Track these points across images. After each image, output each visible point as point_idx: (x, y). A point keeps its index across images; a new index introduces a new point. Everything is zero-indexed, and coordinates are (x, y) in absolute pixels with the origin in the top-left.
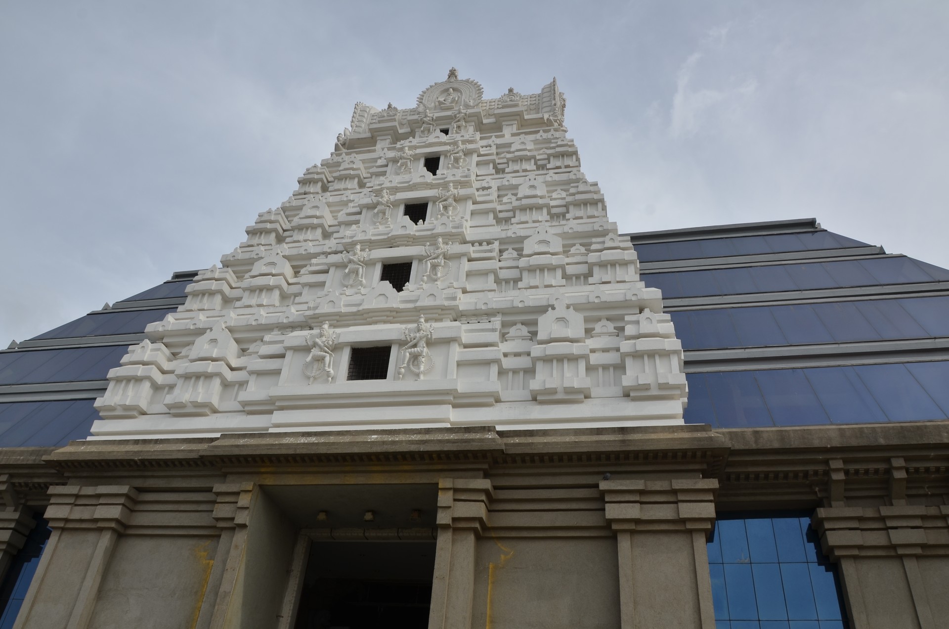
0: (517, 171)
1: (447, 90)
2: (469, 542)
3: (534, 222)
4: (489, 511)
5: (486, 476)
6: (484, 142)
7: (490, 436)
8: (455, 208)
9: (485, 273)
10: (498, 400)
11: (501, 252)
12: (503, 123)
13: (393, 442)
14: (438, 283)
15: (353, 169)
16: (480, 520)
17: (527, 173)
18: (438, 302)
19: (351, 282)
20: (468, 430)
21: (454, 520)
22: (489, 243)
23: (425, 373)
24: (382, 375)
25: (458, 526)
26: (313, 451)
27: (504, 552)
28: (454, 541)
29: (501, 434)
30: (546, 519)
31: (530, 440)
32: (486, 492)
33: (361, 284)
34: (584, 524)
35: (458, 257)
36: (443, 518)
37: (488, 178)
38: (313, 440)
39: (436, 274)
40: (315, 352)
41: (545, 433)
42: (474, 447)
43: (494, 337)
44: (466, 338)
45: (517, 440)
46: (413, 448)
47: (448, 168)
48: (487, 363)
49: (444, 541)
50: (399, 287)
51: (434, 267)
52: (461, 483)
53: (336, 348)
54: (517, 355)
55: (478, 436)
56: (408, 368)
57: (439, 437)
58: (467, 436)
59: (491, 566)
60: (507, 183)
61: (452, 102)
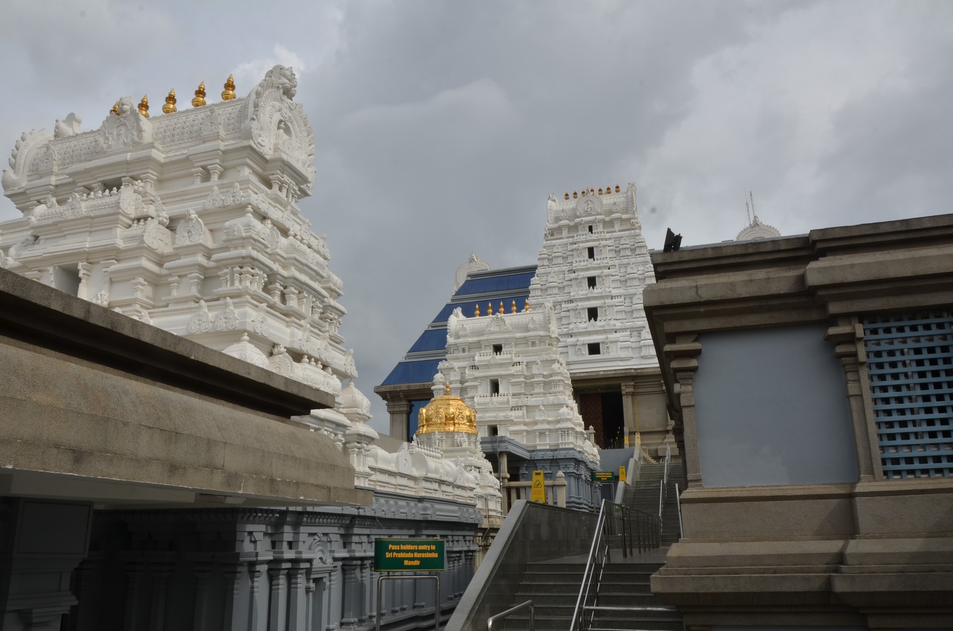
0: (624, 256)
1: (588, 201)
2: (630, 396)
3: (635, 286)
4: (634, 388)
5: (632, 380)
6: (608, 235)
7: (633, 371)
8: (606, 280)
9: (622, 311)
10: (632, 358)
11: (625, 299)
12: (615, 222)
13: (608, 374)
14: (608, 317)
15: (559, 252)
16: (633, 392)
17: (628, 257)
18: (611, 328)
19: (579, 317)
20: (626, 369)
21: (626, 393)
22: (621, 296)
23: (611, 352)
24: (599, 353)
25: (627, 394)
26: (586, 378)
27: (639, 398)
28: (627, 397)
29: (635, 369)
30: (648, 390)
31: (643, 371)
32: (634, 385)
33: (582, 318)
34: (658, 390)
35: (613, 306)
36: (623, 393)
37: (614, 259)
38: (585, 374)
39: (606, 313)
40: (578, 347)
41: (646, 368)
42: (629, 375)
43: (628, 338)
44: (621, 339)
45: (639, 371)
46: (613, 376)
47: (598, 255)
48: (628, 347)
49: (624, 398)
50: (596, 320)
51: (605, 310)
52: (627, 384)
53: (583, 345)
54: (635, 342)
55: (629, 371)
56: (606, 351)
57: (619, 372)
58: (627, 371)
59: (636, 402)
60: (621, 263)
61: (591, 210)
